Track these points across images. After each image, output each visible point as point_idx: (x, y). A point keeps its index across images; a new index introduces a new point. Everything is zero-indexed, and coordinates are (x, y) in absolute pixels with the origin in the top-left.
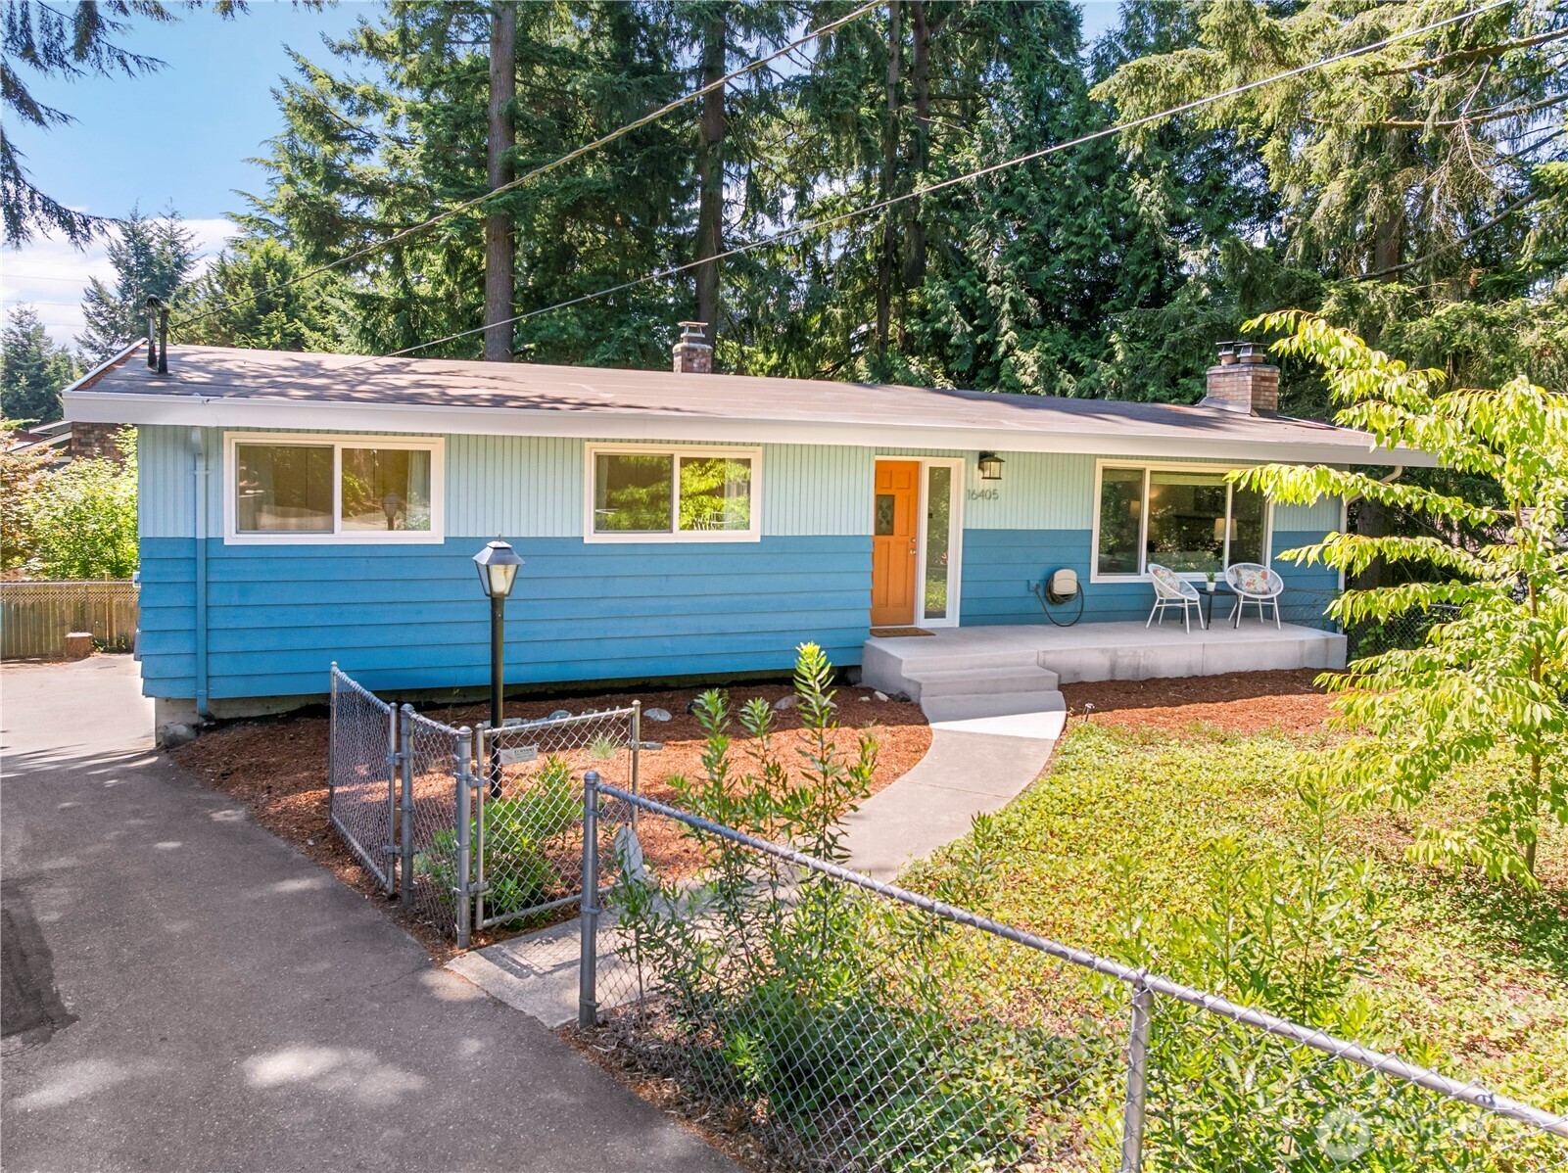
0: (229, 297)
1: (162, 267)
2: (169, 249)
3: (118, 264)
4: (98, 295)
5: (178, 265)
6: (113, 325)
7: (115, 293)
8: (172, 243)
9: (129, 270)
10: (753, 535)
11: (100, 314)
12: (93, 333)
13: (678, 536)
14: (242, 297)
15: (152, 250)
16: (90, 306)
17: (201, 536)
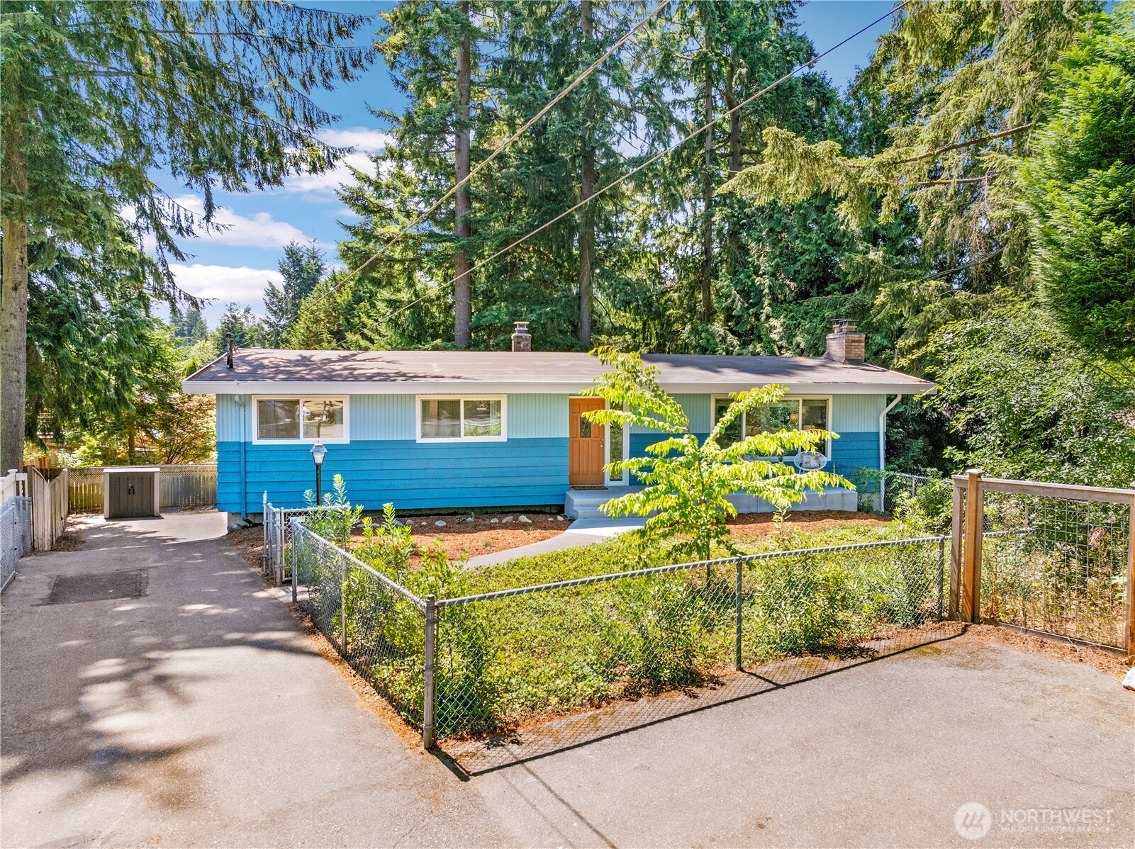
0: (336, 295)
1: (308, 273)
2: (312, 262)
3: (283, 272)
4: (272, 292)
5: (318, 271)
6: (281, 310)
7: (282, 291)
8: (314, 258)
9: (290, 275)
10: (503, 438)
11: (273, 303)
12: (270, 315)
13: (464, 439)
14: (345, 293)
15: (303, 262)
16: (267, 298)
17: (242, 441)
